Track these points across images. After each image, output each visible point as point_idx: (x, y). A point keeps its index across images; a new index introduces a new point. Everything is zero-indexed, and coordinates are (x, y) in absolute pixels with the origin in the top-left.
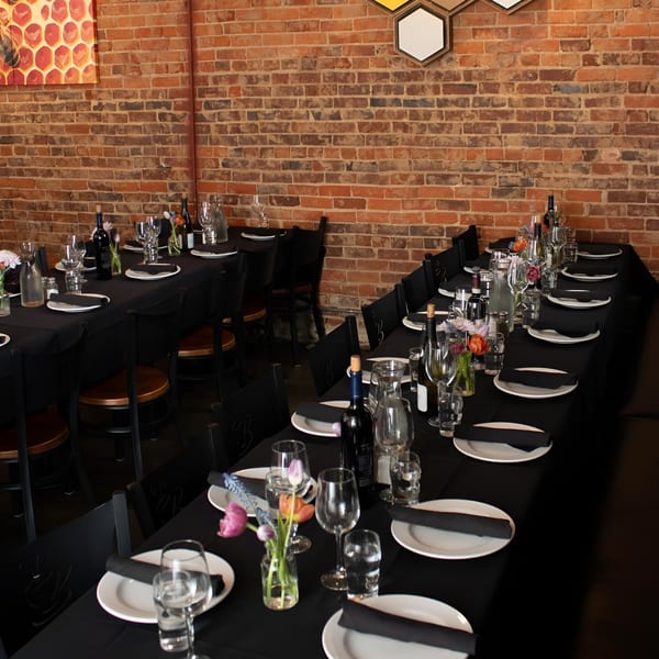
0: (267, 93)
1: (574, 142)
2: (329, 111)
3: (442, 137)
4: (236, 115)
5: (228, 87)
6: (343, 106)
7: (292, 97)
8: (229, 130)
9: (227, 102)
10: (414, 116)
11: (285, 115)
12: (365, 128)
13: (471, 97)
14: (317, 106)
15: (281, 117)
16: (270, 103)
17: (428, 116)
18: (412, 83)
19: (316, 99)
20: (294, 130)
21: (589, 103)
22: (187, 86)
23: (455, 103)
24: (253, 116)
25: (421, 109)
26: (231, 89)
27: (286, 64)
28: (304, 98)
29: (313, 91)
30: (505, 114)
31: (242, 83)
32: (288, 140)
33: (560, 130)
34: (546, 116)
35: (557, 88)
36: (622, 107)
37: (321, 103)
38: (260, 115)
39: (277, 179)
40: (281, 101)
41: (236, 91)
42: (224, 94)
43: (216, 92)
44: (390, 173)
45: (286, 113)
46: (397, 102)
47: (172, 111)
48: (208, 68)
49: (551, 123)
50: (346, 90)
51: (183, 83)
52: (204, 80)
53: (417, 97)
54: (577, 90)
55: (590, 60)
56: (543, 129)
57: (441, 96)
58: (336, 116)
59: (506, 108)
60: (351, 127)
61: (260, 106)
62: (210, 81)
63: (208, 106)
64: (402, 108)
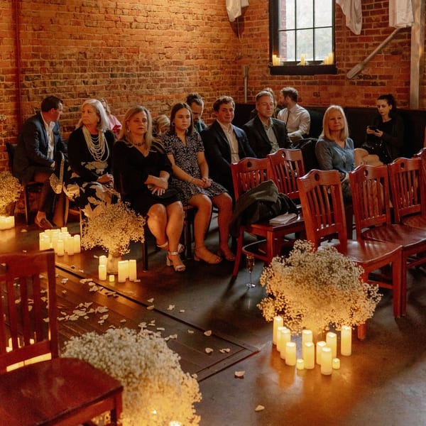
0: (62, 71)
1: (185, 90)
2: (92, 80)
3: (139, 90)
4: (44, 84)
5: (39, 68)
6: (98, 77)
7: (74, 73)
8: (40, 92)
9: (39, 76)
10: (128, 82)
11: (71, 83)
12: (108, 88)
13: (149, 72)
14: (86, 78)
15: (68, 84)
16: (62, 77)
17: (134, 81)
18: (128, 66)
19: (86, 74)
20: (75, 91)
21: (188, 74)
22: (14, 67)
23: (144, 75)
24: (53, 84)
25: (131, 78)
26: (41, 68)
27: (71, 55)
28: (80, 74)
29: (85, 71)
30: (162, 80)
31: (47, 65)
32: (72, 96)
33: (180, 86)
34: (175, 80)
35: (178, 69)
36: (198, 76)
37: (89, 77)
38: (58, 84)
39: (67, 117)
40: (68, 75)
41: (44, 70)
42: (37, 72)
43: (32, 71)
44: (119, 109)
45: (71, 82)
46: (121, 75)
47: (5, 82)
48: (27, 56)
49: (177, 83)
50: (99, 70)
51: (11, 65)
52: (25, 63)
53: (130, 73)
54: (185, 69)
55: (188, 58)
56: (175, 86)
57: (139, 72)
58: (95, 83)
59: (162, 77)
60: (102, 88)
61: (57, 78)
62: (29, 64)
63: (27, 78)
64: (124, 78)
